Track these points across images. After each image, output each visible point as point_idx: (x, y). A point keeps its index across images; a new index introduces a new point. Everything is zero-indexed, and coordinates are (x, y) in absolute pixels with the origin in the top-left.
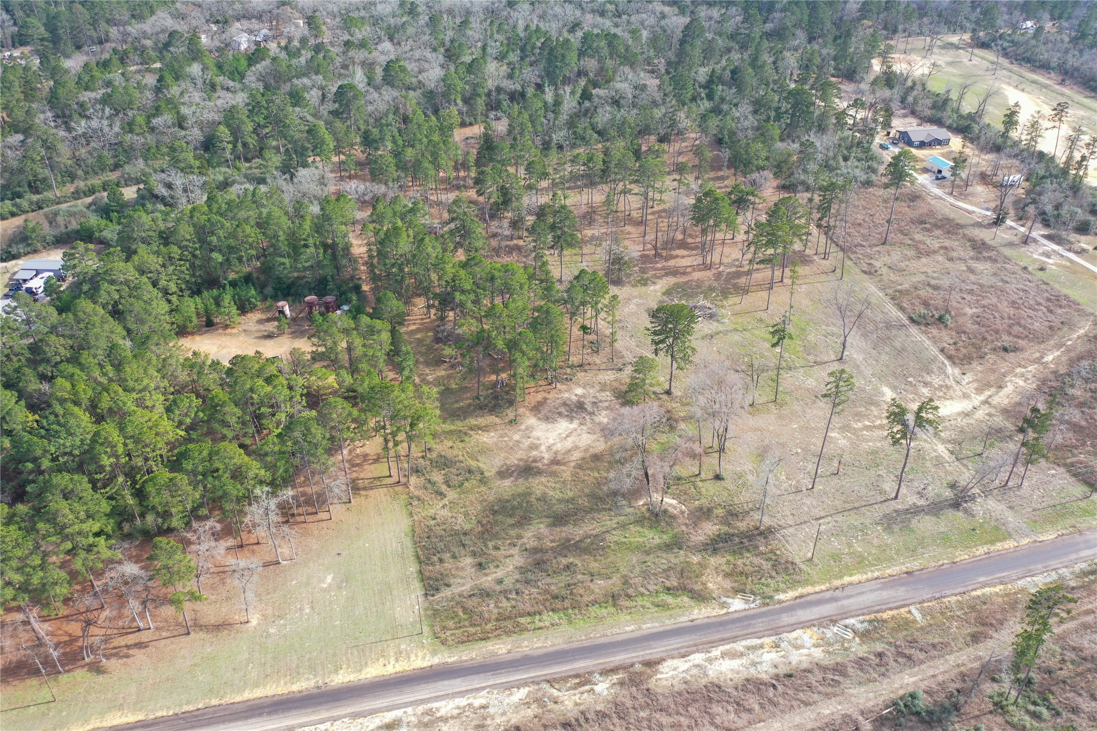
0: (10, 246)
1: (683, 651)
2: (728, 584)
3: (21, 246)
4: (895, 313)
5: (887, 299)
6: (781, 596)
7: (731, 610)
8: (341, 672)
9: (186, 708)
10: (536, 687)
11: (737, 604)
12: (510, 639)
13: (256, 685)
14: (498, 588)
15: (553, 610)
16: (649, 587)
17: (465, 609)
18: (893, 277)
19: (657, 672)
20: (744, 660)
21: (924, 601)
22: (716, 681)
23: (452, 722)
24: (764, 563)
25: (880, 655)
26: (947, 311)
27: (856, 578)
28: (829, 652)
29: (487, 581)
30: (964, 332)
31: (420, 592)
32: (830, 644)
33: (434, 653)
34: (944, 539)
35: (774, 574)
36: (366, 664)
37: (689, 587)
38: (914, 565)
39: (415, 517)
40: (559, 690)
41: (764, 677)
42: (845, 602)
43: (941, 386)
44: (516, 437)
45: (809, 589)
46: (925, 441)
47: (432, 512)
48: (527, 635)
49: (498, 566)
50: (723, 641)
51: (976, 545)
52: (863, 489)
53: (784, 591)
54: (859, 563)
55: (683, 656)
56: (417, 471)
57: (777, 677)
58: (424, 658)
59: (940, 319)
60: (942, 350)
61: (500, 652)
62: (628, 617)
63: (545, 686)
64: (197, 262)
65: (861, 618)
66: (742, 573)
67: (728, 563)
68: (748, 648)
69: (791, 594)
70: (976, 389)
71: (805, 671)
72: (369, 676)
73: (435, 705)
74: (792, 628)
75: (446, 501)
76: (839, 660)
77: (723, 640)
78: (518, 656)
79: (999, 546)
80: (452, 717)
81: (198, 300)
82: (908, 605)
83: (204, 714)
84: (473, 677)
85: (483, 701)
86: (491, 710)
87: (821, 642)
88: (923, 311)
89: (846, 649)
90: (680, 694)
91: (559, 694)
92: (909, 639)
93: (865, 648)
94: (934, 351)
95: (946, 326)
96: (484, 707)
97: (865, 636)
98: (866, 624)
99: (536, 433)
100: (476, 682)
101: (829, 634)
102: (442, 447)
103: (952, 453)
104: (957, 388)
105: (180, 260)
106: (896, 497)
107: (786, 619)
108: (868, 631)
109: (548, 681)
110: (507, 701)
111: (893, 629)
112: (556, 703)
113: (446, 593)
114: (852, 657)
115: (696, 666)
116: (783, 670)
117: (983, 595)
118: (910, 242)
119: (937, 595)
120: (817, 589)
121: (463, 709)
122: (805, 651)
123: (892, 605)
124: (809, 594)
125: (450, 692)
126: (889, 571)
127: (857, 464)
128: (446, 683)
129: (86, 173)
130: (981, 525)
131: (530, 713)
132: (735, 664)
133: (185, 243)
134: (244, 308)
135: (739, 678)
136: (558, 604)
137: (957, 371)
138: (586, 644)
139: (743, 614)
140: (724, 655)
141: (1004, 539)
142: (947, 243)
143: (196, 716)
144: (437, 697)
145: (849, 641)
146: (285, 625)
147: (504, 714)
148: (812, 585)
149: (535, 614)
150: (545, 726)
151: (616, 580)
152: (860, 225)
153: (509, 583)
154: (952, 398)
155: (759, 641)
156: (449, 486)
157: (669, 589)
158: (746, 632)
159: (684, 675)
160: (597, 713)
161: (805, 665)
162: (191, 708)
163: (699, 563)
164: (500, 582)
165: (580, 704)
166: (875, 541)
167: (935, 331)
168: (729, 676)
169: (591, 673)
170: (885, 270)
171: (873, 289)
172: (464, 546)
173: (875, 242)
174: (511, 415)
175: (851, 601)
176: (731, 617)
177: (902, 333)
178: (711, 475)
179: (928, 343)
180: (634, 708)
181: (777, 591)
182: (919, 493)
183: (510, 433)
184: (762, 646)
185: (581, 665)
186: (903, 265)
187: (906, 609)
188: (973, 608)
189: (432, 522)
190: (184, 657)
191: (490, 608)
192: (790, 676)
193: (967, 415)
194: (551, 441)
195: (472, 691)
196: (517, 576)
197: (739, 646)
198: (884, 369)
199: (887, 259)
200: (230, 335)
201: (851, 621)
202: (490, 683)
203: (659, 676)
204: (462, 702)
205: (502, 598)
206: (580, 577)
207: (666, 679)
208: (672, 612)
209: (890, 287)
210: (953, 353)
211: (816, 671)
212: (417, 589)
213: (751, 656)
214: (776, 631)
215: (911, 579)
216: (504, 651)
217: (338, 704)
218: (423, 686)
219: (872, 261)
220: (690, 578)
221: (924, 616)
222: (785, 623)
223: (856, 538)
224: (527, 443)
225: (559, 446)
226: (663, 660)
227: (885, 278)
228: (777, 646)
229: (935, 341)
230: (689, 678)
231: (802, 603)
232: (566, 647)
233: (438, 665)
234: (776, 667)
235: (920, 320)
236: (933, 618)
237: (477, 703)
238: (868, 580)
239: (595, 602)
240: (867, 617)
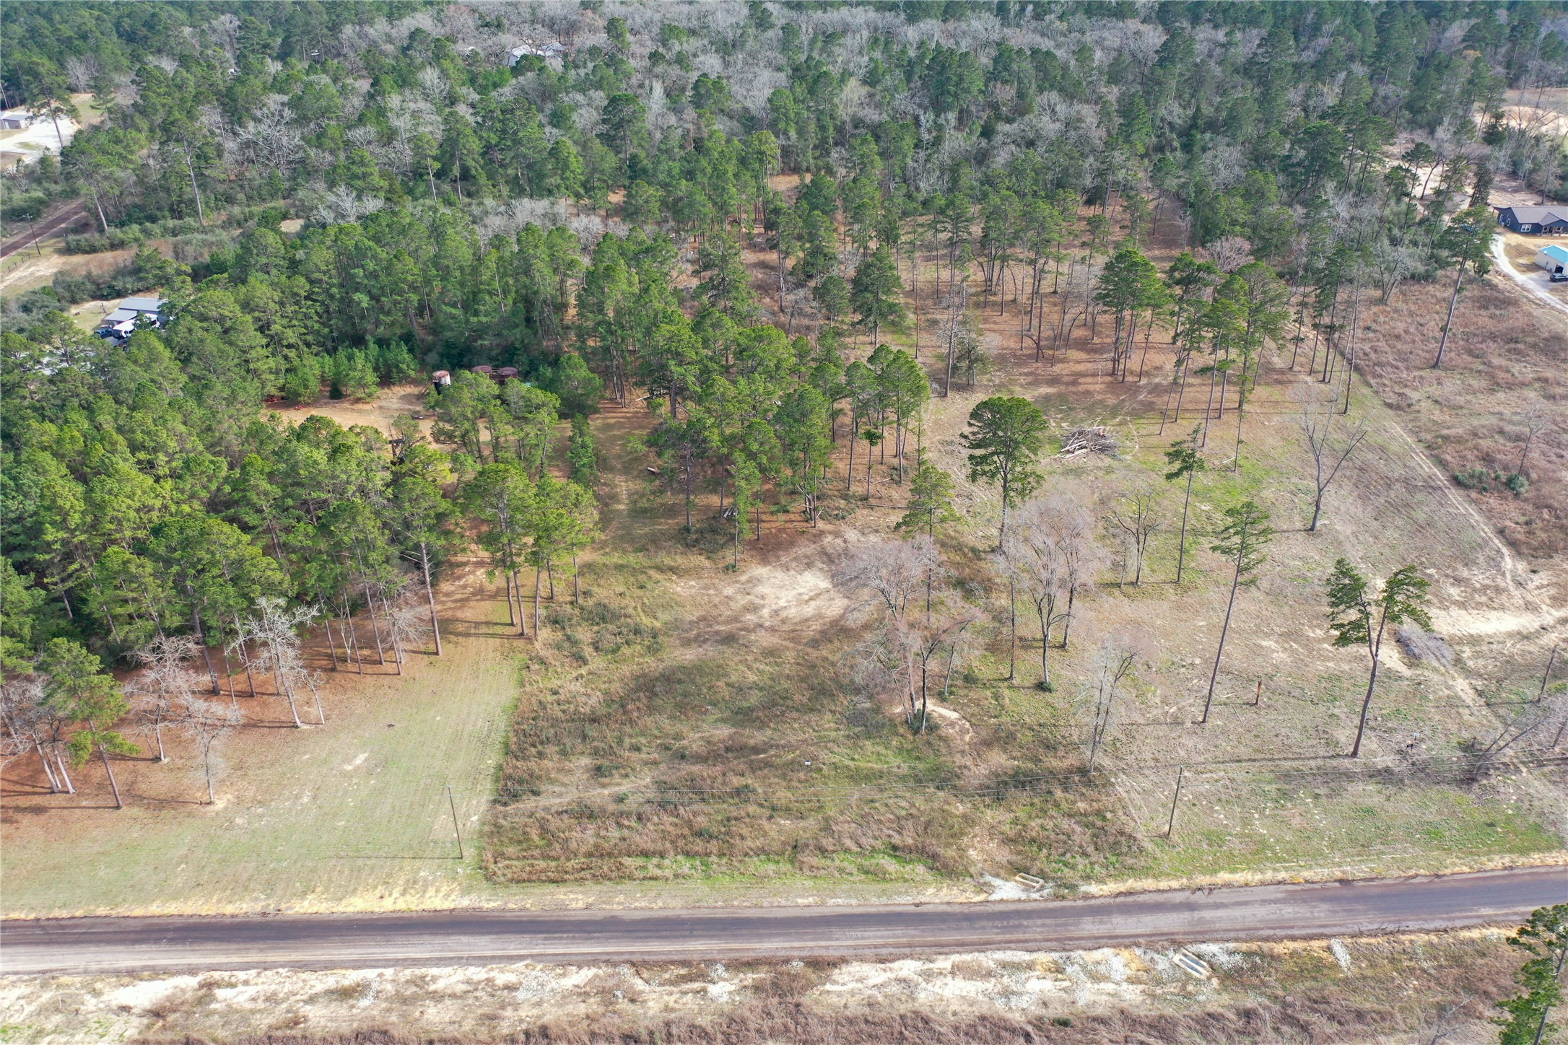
0: (114, 278)
1: (884, 951)
2: (1004, 855)
3: (128, 279)
4: (1426, 467)
5: (1419, 448)
6: (1093, 888)
7: (994, 897)
8: (310, 897)
9: (57, 913)
10: (610, 970)
11: (1008, 891)
12: (599, 887)
13: (175, 897)
14: (611, 807)
15: (687, 854)
16: (863, 841)
17: (544, 830)
18: (1437, 415)
19: (828, 979)
20: (990, 985)
21: (1361, 934)
22: (925, 1011)
23: (448, 1002)
24: (1078, 829)
25: (1248, 1014)
26: (1523, 471)
27: (1240, 877)
28: (1153, 996)
29: (600, 795)
30: (1548, 507)
31: (487, 797)
32: (1159, 982)
33: (466, 891)
34: (1432, 835)
35: (1090, 849)
36: (355, 890)
37: (931, 849)
38: (1358, 869)
39: (528, 688)
40: (647, 982)
41: (1017, 1018)
42: (1208, 914)
43: (1486, 587)
44: (729, 591)
45: (1149, 883)
46: (1435, 670)
47: (555, 683)
48: (628, 885)
49: (627, 776)
50: (962, 946)
51: (1489, 852)
52: (1297, 735)
53: (1101, 881)
54: (1257, 852)
55: (882, 961)
56: (555, 621)
57: (1039, 1023)
58: (447, 896)
59: (1510, 483)
60: (1501, 532)
61: (574, 905)
62: (810, 883)
63: (626, 970)
64: (334, 307)
65: (1232, 945)
66: (1033, 840)
67: (1016, 821)
68: (1004, 965)
69: (1112, 887)
70: (1553, 598)
71: (1095, 1019)
72: (350, 909)
73: (434, 971)
74: (1096, 943)
75: (583, 671)
76: (1169, 1011)
77: (963, 944)
78: (599, 915)
79: (1535, 858)
80: (453, 996)
81: (328, 360)
82: (1329, 937)
83: (76, 926)
84: (513, 937)
85: (511, 978)
86: (520, 995)
87: (1145, 976)
88: (1479, 468)
89: (1189, 996)
90: (851, 1021)
91: (647, 988)
92: (1314, 995)
93: (1226, 998)
94: (1487, 531)
95: (1517, 495)
96: (510, 988)
97: (1230, 977)
98: (1238, 957)
99: (761, 589)
100: (514, 946)
101: (1162, 964)
102: (607, 592)
103: (1480, 694)
104: (1517, 593)
105: (307, 298)
106: (1354, 754)
107: (1089, 927)
108: (1239, 970)
109: (633, 964)
110: (553, 984)
111: (1290, 975)
112: (633, 1001)
113: (529, 803)
114: (1196, 1010)
115: (899, 981)
116: (1057, 1011)
117: (1484, 939)
118: (1481, 367)
119: (1391, 927)
120: (1163, 885)
121: (474, 985)
122: (1110, 987)
123: (1296, 932)
124: (1144, 892)
125: (466, 954)
126: (1307, 874)
127: (1297, 693)
128: (464, 939)
129: (250, 198)
130: (1509, 820)
131: (582, 1009)
132: (972, 988)
133: (317, 275)
134: (387, 378)
135: (968, 1013)
136: (699, 845)
137: (1522, 566)
138: (721, 914)
139: (1012, 907)
140: (955, 970)
141: (1549, 848)
142: (1549, 374)
143: (63, 927)
144: (441, 959)
145: (1198, 982)
146: (261, 816)
147: (539, 1004)
148: (1155, 877)
149: (654, 854)
150: (593, 1035)
151: (812, 823)
152: (1398, 337)
153: (632, 804)
154: (1502, 608)
155: (1027, 957)
156: (597, 649)
157: (895, 848)
158: (1008, 937)
159: (875, 992)
160: (692, 1027)
161: (1100, 1011)
162: (65, 914)
163: (965, 816)
164: (620, 799)
165: (673, 1010)
166: (1296, 822)
167: (1493, 502)
168: (952, 1008)
169: (711, 962)
170: (1425, 405)
171: (1398, 430)
172: (585, 737)
173: (1418, 363)
174: (730, 559)
175: (1221, 913)
176: (990, 908)
177: (1433, 500)
178: (1031, 681)
179: (1476, 517)
180: (759, 1031)
181: (1087, 878)
182: (1400, 752)
183: (720, 585)
184: (1030, 966)
185: (697, 947)
186: (1461, 400)
187: (1324, 943)
188: (1456, 960)
189: (550, 698)
190: (94, 840)
191: (586, 837)
192: (1064, 1023)
193: (1526, 637)
194: (782, 603)
195: (501, 958)
196: (651, 795)
197: (988, 959)
198: (1387, 551)
199: (1434, 390)
200: (360, 411)
201: (1210, 948)
202: (534, 951)
203: (828, 987)
204: (477, 973)
205: (611, 823)
206: (752, 809)
207: (839, 994)
208: (888, 886)
209: (1429, 431)
210: (1521, 537)
211: (1117, 1023)
212: (486, 790)
213: (1006, 980)
214: (1064, 944)
215: (1346, 892)
216: (581, 905)
217: (281, 944)
218: (426, 938)
219: (1406, 391)
220: (939, 836)
221: (1355, 959)
222: (1086, 934)
223: (1262, 812)
224: (742, 601)
225: (792, 612)
226: (844, 960)
227: (1424, 417)
228: (1060, 970)
229: (1489, 515)
230: (880, 999)
231: (1128, 905)
232: (684, 913)
233: (466, 910)
234: (1045, 1004)
235: (1471, 482)
236: (1372, 965)
237: (502, 978)
238: (1263, 884)
239: (761, 851)
240: (1244, 947)
